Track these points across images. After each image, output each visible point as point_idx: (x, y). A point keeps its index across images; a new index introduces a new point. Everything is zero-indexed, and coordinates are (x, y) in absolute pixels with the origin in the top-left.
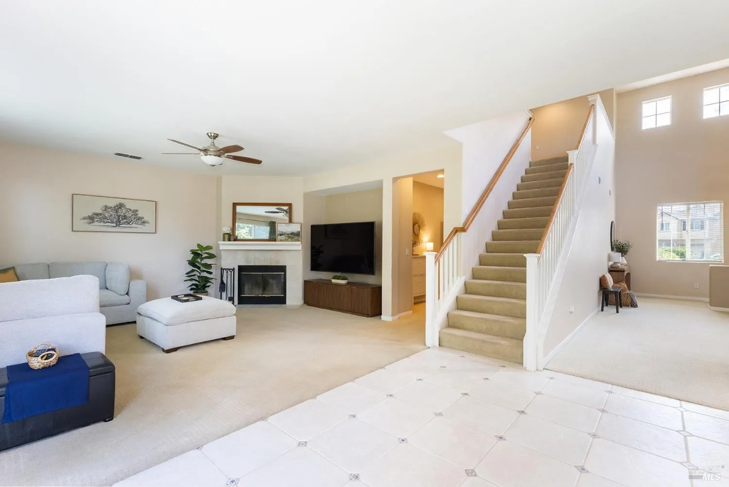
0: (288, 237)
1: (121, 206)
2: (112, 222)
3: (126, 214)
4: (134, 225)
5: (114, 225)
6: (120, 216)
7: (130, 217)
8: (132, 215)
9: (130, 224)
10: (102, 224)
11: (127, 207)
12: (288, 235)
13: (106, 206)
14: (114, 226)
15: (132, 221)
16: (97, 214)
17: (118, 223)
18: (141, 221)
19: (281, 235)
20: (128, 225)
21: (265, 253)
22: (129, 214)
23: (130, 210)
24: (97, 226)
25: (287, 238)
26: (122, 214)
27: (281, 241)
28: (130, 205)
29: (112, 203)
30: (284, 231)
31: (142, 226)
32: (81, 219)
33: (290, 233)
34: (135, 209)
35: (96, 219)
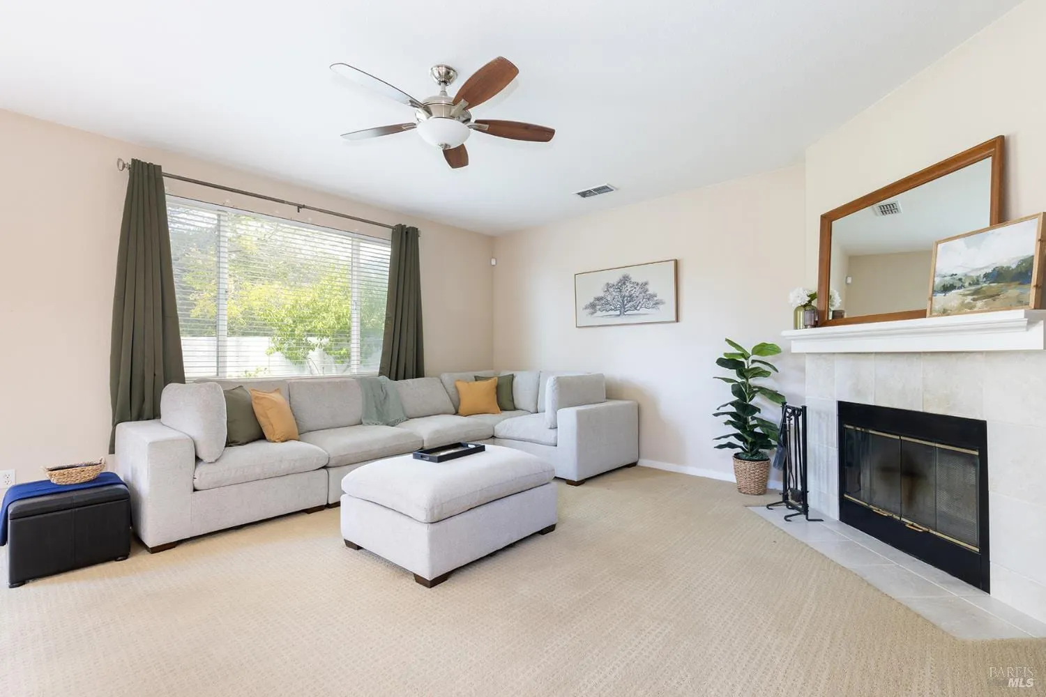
0: (976, 292)
1: (625, 279)
2: (615, 309)
3: (633, 292)
4: (643, 311)
5: (618, 312)
6: (624, 297)
7: (637, 297)
8: (641, 293)
9: (638, 308)
10: (604, 313)
11: (633, 280)
12: (977, 283)
13: (608, 284)
14: (619, 315)
15: (640, 303)
16: (599, 299)
17: (623, 310)
18: (653, 301)
19: (946, 289)
20: (636, 312)
21: (901, 363)
22: (636, 292)
23: (638, 284)
24: (600, 317)
25: (969, 299)
26: (627, 294)
27: (945, 312)
28: (637, 276)
29: (614, 278)
30: (960, 272)
31: (654, 310)
32: (583, 309)
33: (986, 276)
34: (644, 281)
35: (598, 307)
